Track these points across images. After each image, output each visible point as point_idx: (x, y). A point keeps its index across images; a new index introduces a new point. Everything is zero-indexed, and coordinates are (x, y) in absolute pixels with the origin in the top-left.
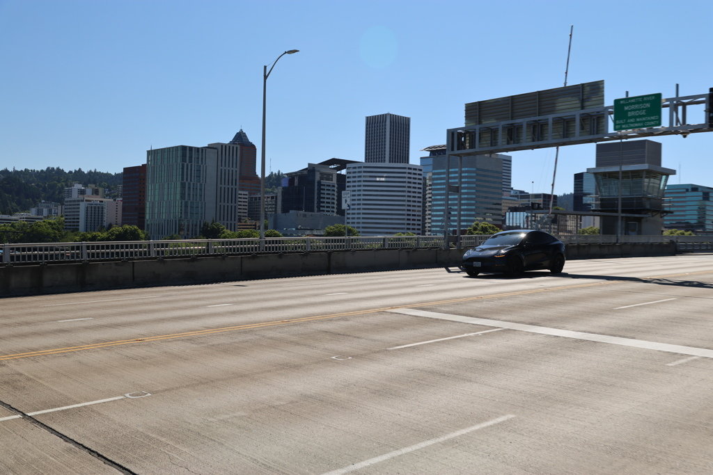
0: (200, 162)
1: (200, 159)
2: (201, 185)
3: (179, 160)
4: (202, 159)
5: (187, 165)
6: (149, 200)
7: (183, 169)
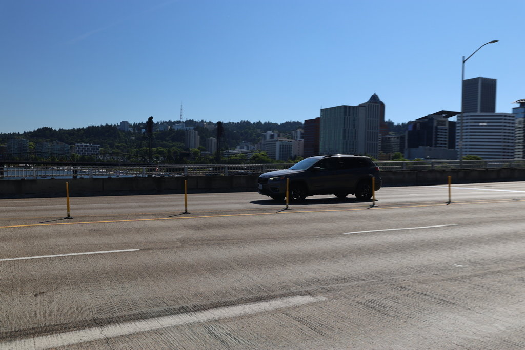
0: (355, 116)
2: (355, 130)
3: (343, 114)
4: (356, 113)
5: (347, 118)
6: (322, 140)
7: (344, 120)
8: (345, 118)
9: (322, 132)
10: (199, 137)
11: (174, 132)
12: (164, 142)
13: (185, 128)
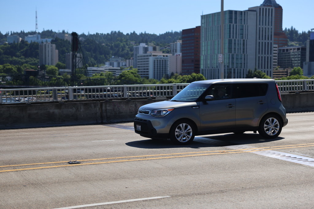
0: (243, 23)
1: (243, 20)
2: (244, 41)
3: (227, 22)
4: (244, 20)
5: (233, 25)
6: (203, 54)
7: (230, 28)
8: (230, 26)
9: (203, 44)
10: (57, 51)
11: (27, 45)
12: (14, 58)
13: (40, 40)
